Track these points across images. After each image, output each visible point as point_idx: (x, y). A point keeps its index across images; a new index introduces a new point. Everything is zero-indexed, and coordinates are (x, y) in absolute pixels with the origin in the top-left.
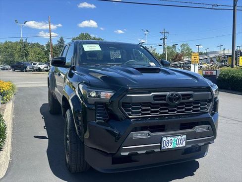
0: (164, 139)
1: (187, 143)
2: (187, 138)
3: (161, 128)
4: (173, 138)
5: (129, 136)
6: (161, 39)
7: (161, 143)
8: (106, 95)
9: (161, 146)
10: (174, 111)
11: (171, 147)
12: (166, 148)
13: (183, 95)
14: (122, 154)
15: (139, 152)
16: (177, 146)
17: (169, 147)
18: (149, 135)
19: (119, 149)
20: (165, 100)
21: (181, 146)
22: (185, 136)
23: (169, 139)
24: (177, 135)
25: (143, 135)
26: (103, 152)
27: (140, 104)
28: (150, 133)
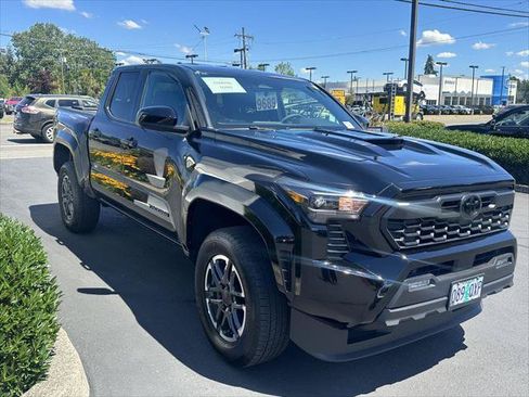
0: (455, 287)
2: (484, 282)
3: (447, 266)
4: (465, 284)
6: (236, 51)
7: (449, 296)
9: (448, 301)
10: (467, 230)
12: (456, 303)
13: (484, 199)
14: (389, 323)
15: (416, 317)
16: (470, 299)
17: (460, 302)
18: (432, 281)
19: (381, 315)
20: (457, 209)
21: (475, 297)
22: (481, 279)
23: (461, 285)
24: (472, 277)
27: (419, 221)
28: (433, 277)
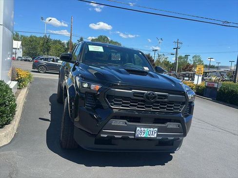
0: (138, 128)
1: (158, 135)
2: (158, 132)
4: (146, 129)
5: (109, 122)
7: (135, 132)
8: (95, 87)
9: (135, 134)
10: (150, 107)
11: (143, 136)
12: (140, 136)
13: (159, 95)
14: (102, 135)
15: (116, 136)
16: (149, 136)
17: (142, 136)
18: (126, 123)
19: (100, 132)
20: (142, 97)
21: (152, 136)
22: (156, 129)
23: (143, 129)
24: (150, 127)
25: (121, 123)
26: (88, 132)
27: (121, 97)
28: (127, 122)
